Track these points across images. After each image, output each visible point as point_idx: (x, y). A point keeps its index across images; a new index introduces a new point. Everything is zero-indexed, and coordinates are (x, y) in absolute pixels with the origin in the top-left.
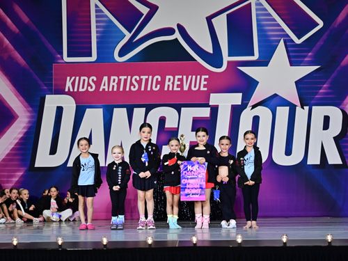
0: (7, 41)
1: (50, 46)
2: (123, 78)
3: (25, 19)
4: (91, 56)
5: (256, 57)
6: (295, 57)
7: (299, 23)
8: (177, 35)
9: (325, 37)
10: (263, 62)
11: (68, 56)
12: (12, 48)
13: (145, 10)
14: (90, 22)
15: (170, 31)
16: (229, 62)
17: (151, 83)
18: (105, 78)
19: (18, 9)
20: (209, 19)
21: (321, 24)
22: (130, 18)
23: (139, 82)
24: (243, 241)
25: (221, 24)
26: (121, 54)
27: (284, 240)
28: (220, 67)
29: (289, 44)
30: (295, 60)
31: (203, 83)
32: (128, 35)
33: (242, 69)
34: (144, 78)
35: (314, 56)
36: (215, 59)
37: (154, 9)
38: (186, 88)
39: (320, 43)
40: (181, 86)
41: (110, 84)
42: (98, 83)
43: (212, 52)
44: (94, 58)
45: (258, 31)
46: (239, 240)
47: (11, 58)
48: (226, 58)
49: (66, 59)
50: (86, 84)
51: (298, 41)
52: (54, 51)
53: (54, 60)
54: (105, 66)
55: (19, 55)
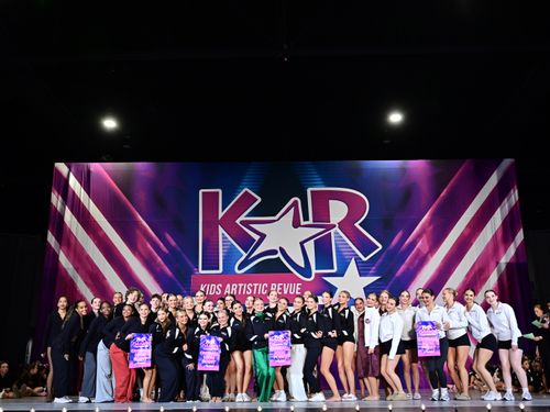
0: (160, 259)
1: (190, 263)
2: (241, 285)
3: (173, 243)
4: (218, 269)
5: (335, 270)
6: (363, 270)
7: (366, 247)
8: (279, 255)
9: (383, 256)
10: (340, 274)
11: (203, 269)
12: (162, 263)
13: (257, 237)
14: (218, 249)
15: (274, 252)
16: (316, 274)
17: (261, 288)
18: (228, 286)
19: (168, 236)
20: (302, 244)
21: (380, 247)
22: (246, 243)
23: (252, 288)
24: (329, 409)
25: (310, 247)
26: (240, 268)
27: (358, 408)
28: (310, 277)
29: (358, 260)
30: (363, 271)
31: (298, 288)
32: (245, 255)
33: (325, 278)
34: (256, 285)
35: (377, 269)
36: (306, 271)
37: (263, 236)
38: (286, 292)
39: (380, 260)
40: (282, 291)
41: (231, 289)
42: (223, 289)
43: (303, 266)
44: (220, 271)
45: (337, 255)
46: (325, 409)
47: (162, 270)
48: (314, 271)
49: (201, 271)
50: (214, 289)
51: (365, 259)
52: (192, 266)
53: (192, 272)
54: (228, 277)
55: (167, 269)
